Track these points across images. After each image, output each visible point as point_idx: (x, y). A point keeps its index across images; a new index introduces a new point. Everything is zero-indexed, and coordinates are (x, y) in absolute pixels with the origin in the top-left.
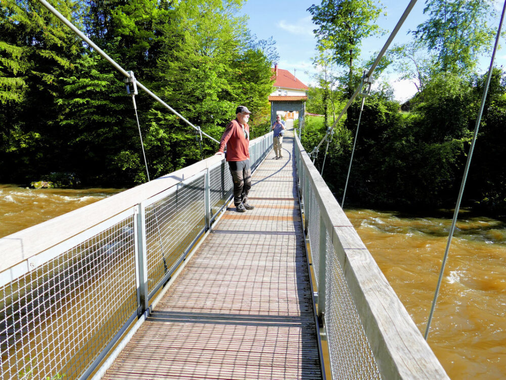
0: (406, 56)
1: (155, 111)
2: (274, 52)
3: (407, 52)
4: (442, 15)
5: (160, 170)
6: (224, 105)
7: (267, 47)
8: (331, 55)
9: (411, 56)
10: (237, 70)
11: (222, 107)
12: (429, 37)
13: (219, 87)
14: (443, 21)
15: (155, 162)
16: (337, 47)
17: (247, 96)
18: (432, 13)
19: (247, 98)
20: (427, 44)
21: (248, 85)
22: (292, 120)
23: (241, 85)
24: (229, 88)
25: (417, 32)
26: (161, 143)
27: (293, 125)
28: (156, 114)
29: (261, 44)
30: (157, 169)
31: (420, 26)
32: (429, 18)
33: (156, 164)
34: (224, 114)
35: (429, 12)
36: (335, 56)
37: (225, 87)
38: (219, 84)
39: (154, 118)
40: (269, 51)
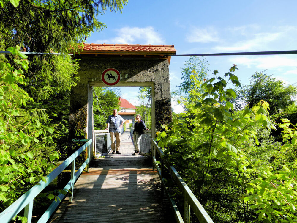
0: (177, 95)
1: (64, 120)
2: (120, 93)
3: (178, 94)
4: (189, 80)
5: (66, 149)
6: (97, 117)
7: (117, 91)
8: (146, 94)
9: (180, 95)
10: (103, 101)
11: (96, 118)
12: (185, 88)
13: (95, 109)
14: (190, 82)
15: (62, 145)
16: (148, 91)
17: (108, 113)
18: (185, 79)
19: (108, 114)
20: (185, 91)
21: (108, 108)
22: (129, 124)
23: (105, 108)
24: (99, 109)
25: (180, 86)
26: (66, 135)
27: (129, 126)
28: (65, 122)
29: (114, 89)
30: (64, 148)
31: (181, 84)
32: (184, 81)
33: (63, 146)
34: (97, 121)
35: (183, 79)
36: (148, 95)
37: (97, 109)
38: (95, 108)
39: (63, 124)
40: (118, 92)
